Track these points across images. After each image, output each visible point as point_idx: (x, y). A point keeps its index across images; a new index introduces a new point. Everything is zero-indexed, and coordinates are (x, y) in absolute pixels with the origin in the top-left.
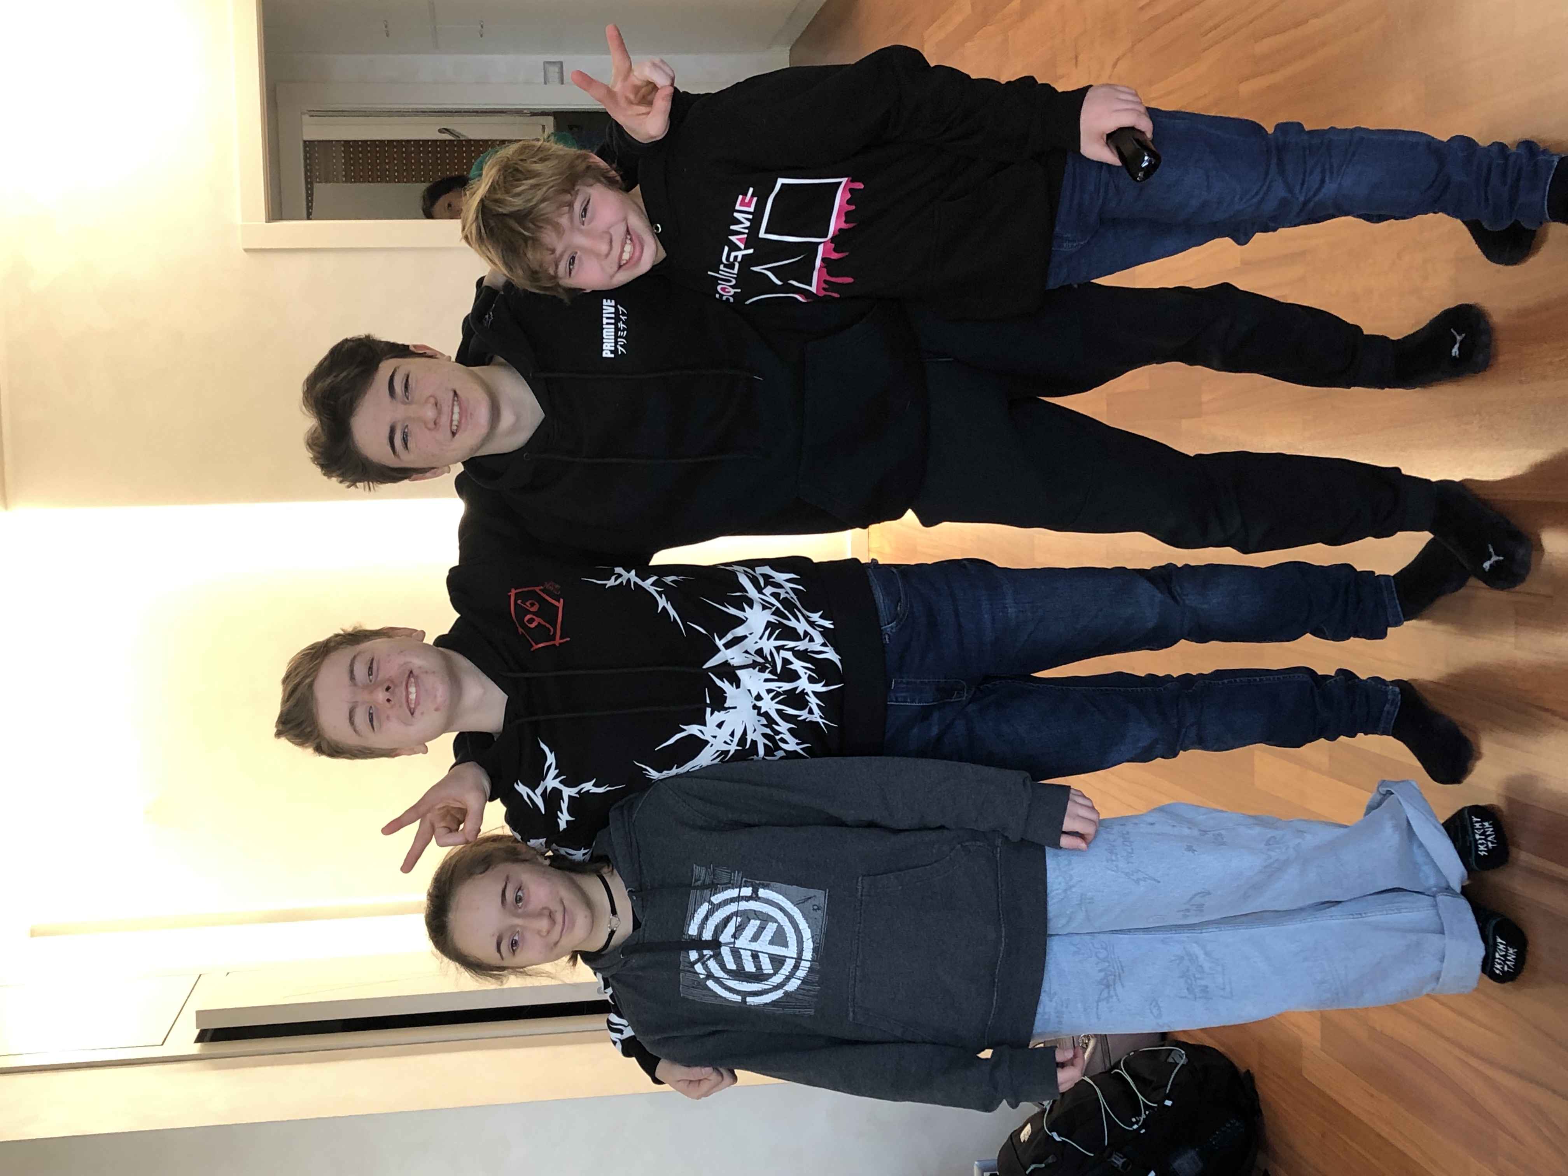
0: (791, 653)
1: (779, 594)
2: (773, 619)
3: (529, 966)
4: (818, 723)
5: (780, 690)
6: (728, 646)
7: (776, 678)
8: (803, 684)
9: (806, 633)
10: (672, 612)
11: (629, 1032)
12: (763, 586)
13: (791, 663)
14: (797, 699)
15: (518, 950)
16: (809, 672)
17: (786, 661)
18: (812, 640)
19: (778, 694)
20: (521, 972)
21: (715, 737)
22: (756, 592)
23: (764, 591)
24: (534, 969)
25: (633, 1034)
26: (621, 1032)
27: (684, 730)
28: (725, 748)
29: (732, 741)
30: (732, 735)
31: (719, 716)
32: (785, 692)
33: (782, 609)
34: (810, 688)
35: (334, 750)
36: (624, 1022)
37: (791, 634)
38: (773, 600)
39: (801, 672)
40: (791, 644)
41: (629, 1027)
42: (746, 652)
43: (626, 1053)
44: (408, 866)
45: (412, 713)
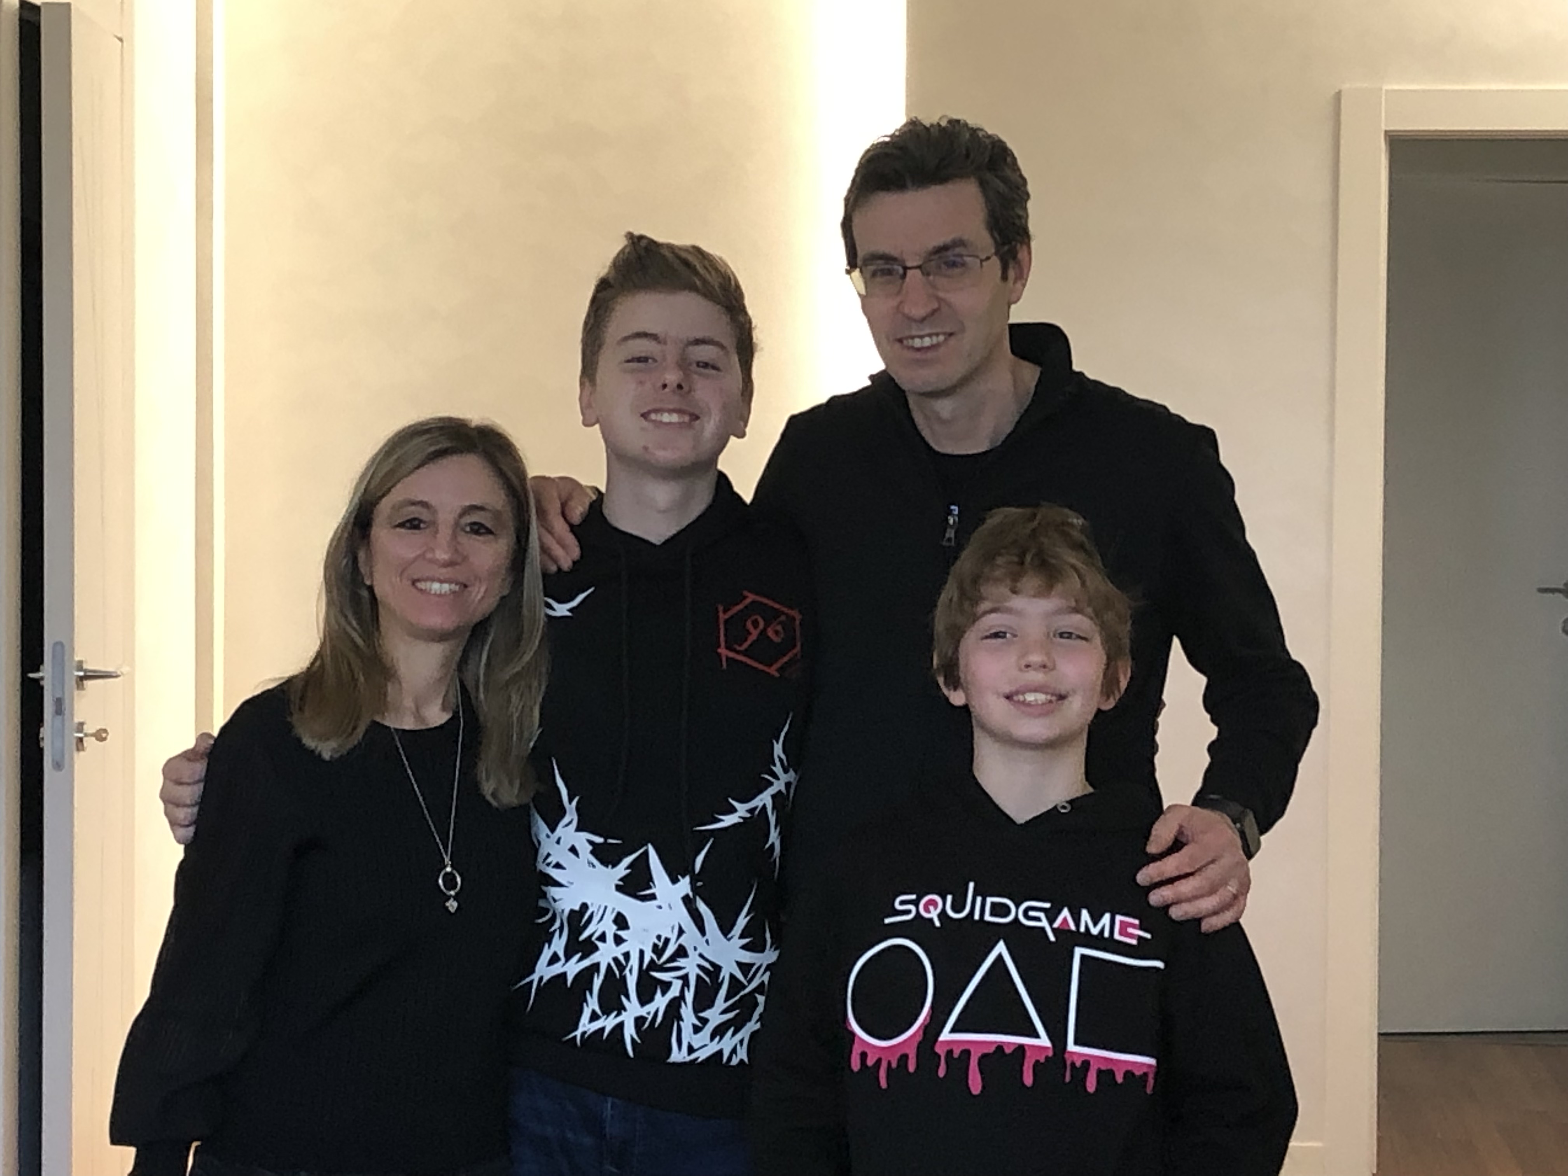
6: (685, 899)
10: (727, 820)
45: (645, 416)
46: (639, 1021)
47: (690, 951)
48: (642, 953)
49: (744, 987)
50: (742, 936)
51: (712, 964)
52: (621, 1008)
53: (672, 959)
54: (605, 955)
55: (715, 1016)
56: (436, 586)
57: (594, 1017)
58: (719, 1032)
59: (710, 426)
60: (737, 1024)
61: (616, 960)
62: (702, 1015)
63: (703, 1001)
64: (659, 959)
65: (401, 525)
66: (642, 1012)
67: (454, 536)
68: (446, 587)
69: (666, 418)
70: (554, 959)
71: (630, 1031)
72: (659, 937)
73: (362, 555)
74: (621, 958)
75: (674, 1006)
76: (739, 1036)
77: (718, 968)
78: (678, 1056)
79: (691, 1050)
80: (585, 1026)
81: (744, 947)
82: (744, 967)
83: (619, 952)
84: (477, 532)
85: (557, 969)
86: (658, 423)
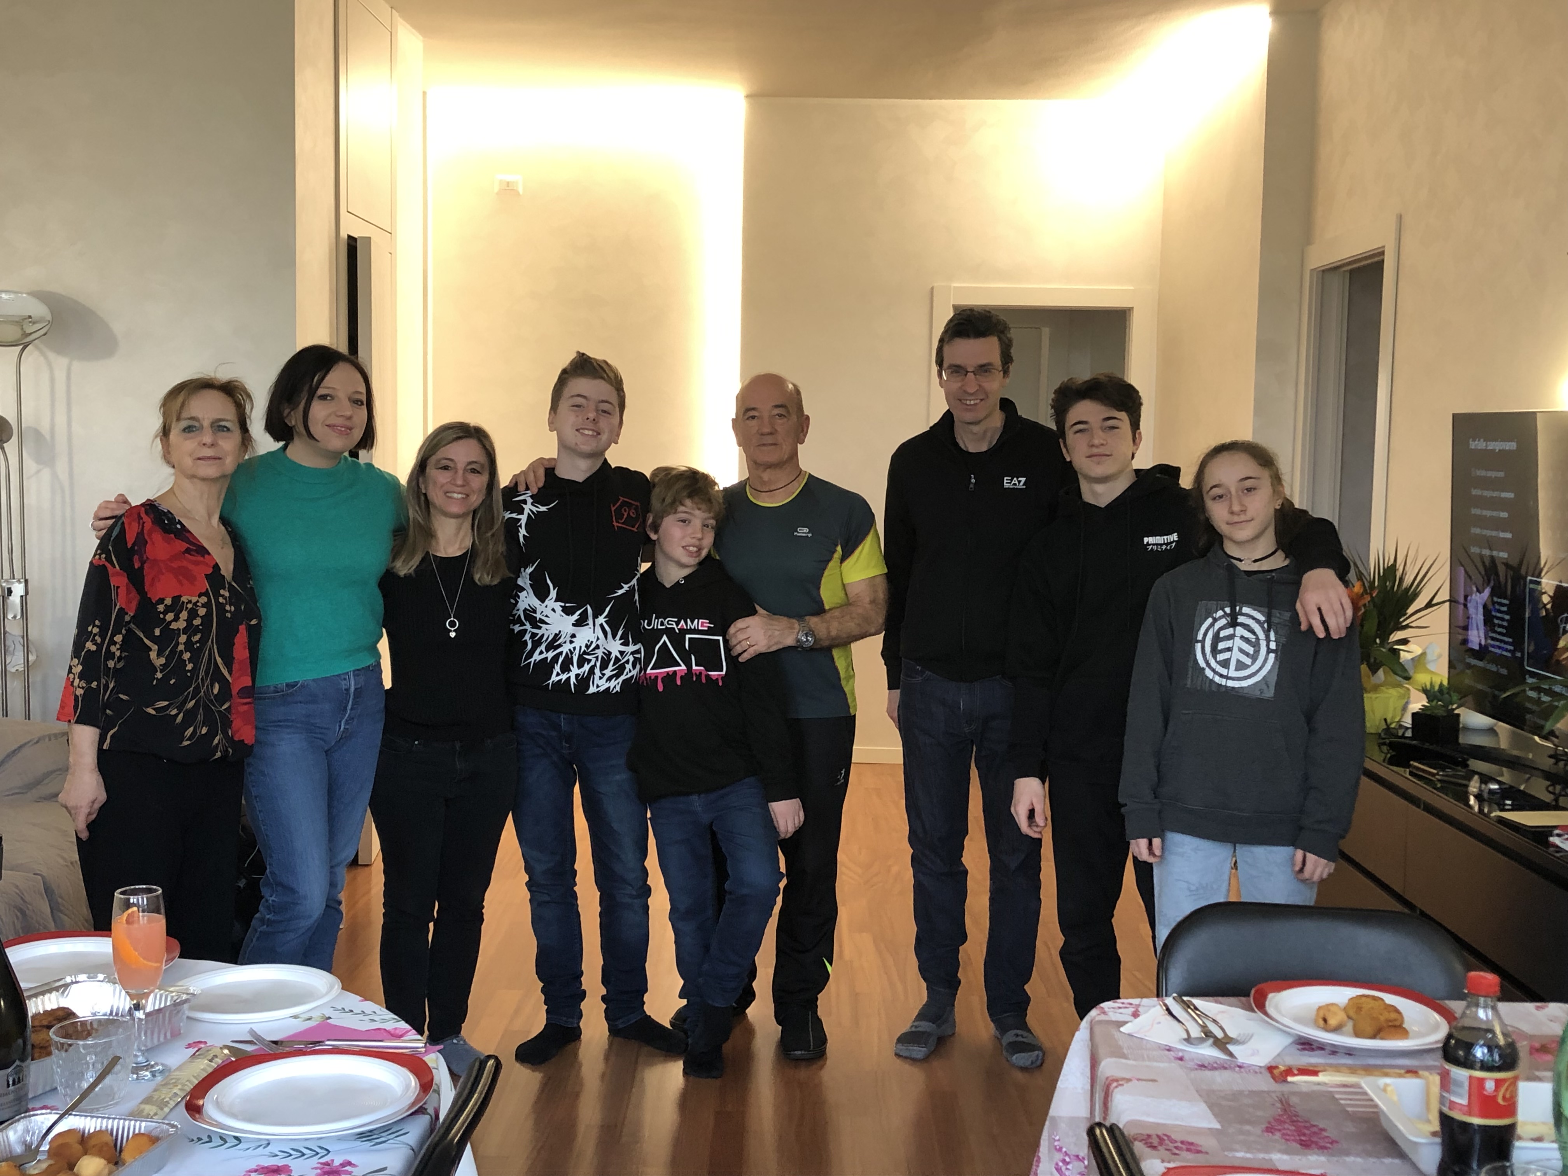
0: (594, 664)
1: (628, 664)
6: (601, 626)
8: (575, 670)
9: (603, 675)
10: (620, 592)
13: (588, 664)
14: (565, 668)
16: (582, 674)
17: (589, 661)
18: (601, 678)
21: (547, 606)
22: (632, 651)
23: (632, 654)
27: (554, 589)
28: (540, 611)
29: (543, 615)
30: (547, 616)
31: (559, 610)
32: (572, 657)
33: (620, 663)
34: (573, 675)
38: (625, 659)
39: (582, 670)
40: (598, 664)
42: (597, 639)
45: (577, 430)
46: (577, 676)
47: (601, 646)
48: (581, 647)
49: (620, 660)
50: (620, 639)
51: (608, 651)
52: (569, 670)
53: (593, 650)
54: (565, 649)
55: (608, 672)
56: (455, 495)
57: (558, 674)
58: (609, 679)
59: (604, 437)
60: (617, 676)
61: (570, 650)
62: (603, 672)
63: (604, 666)
64: (588, 649)
65: (441, 468)
66: (579, 672)
67: (464, 473)
68: (460, 496)
69: (586, 432)
70: (541, 653)
71: (573, 680)
72: (589, 641)
73: (421, 480)
74: (572, 650)
75: (592, 670)
76: (617, 681)
77: (610, 653)
78: (592, 690)
79: (598, 686)
80: (554, 678)
81: (621, 644)
82: (622, 653)
83: (571, 647)
84: (474, 472)
85: (543, 656)
86: (583, 434)
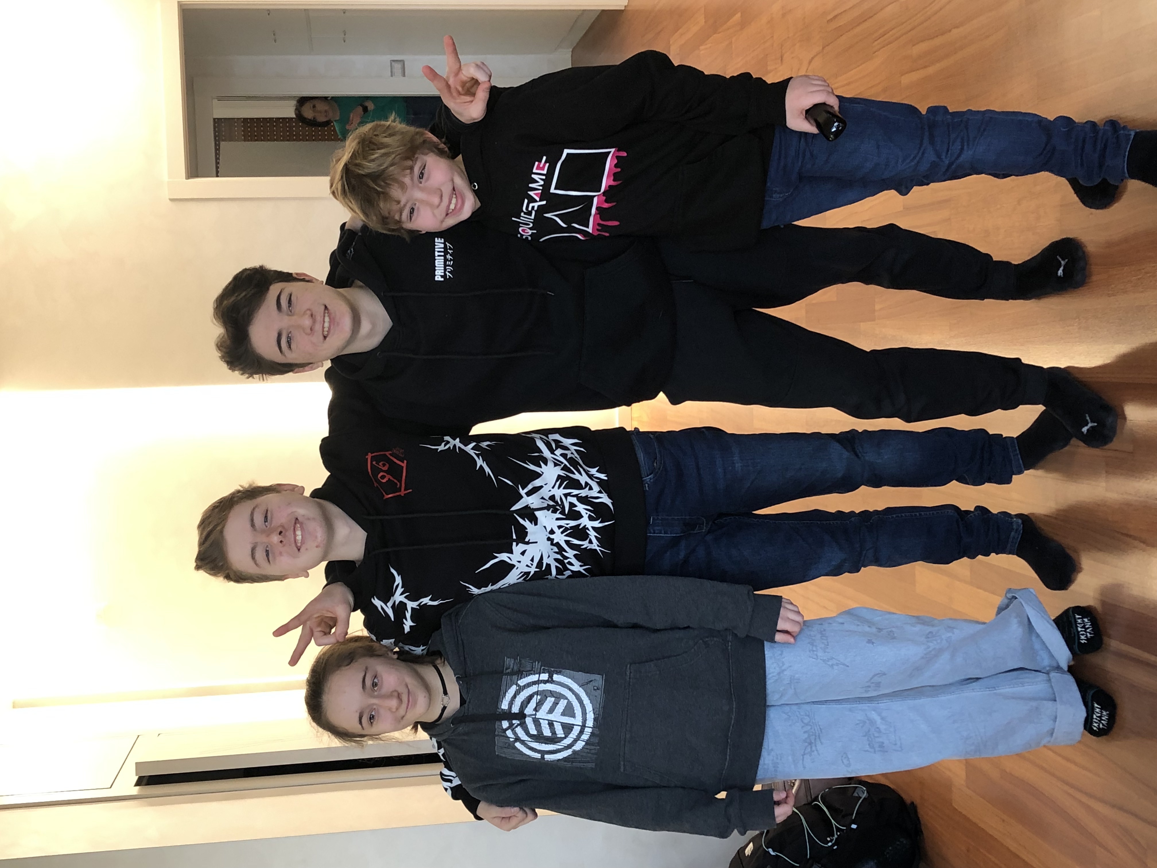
0: (575, 499)
1: (567, 455)
2: (562, 473)
3: (382, 734)
4: (596, 550)
5: (568, 526)
6: (529, 494)
7: (565, 517)
9: (587, 484)
10: (487, 470)
11: (457, 782)
12: (554, 447)
13: (576, 506)
14: (580, 533)
15: (374, 723)
16: (589, 513)
17: (572, 505)
18: (591, 488)
19: (566, 529)
20: (376, 738)
21: (519, 562)
22: (549, 453)
23: (555, 452)
24: (386, 736)
25: (460, 783)
26: (450, 781)
27: (497, 557)
28: (527, 570)
29: (532, 565)
30: (532, 560)
31: (521, 547)
32: (571, 528)
33: (569, 466)
34: (590, 524)
35: (240, 578)
36: (453, 774)
37: (576, 484)
38: (562, 459)
39: (583, 512)
40: (575, 492)
41: (457, 778)
42: (543, 498)
43: (455, 797)
44: (294, 661)
45: (299, 550)
55: (583, 479)
57: (591, 542)
61: (562, 533)
66: (586, 517)
71: (597, 524)
75: (581, 500)
77: (559, 478)
78: (606, 498)
80: (596, 546)
82: (556, 465)
83: (558, 531)
86: (303, 541)
